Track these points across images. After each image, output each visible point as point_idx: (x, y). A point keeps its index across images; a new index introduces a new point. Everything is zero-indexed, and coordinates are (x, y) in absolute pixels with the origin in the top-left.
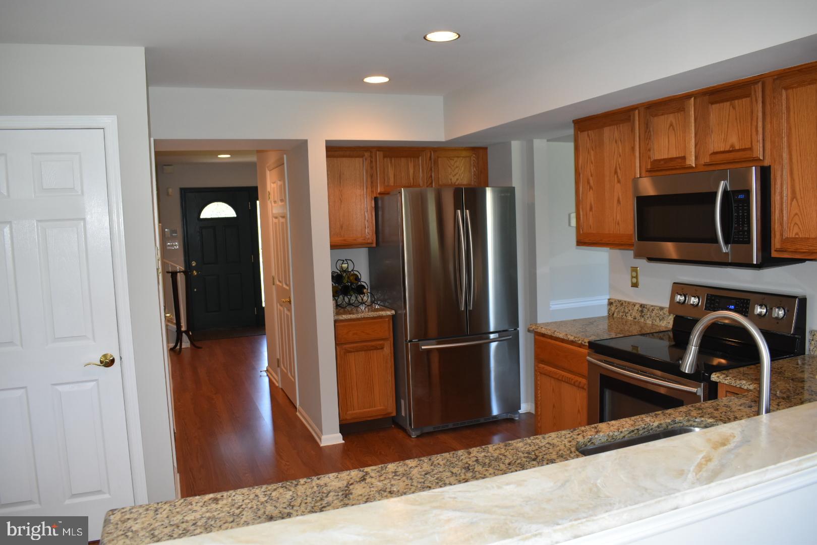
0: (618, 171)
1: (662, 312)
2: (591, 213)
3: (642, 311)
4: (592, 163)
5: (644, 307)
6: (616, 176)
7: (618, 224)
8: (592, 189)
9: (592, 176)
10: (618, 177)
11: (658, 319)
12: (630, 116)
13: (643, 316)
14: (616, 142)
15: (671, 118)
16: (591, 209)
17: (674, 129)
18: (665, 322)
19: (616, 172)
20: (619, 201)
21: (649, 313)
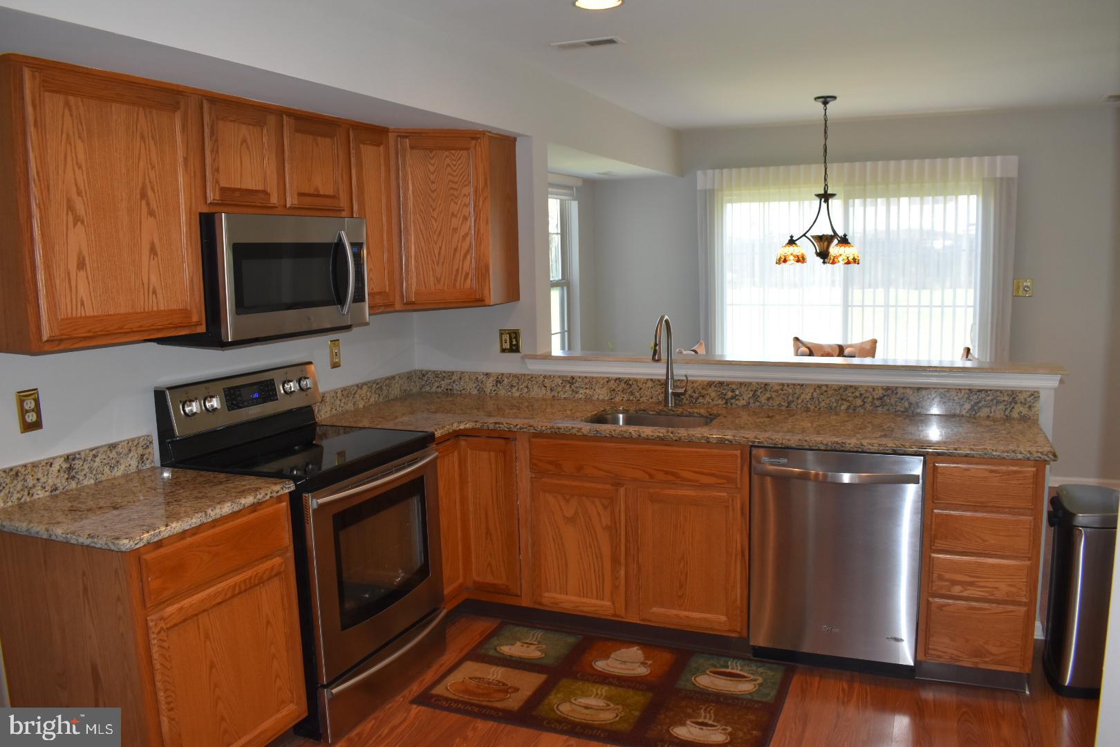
0: (150, 193)
1: (114, 452)
2: (82, 274)
3: (70, 468)
4: (80, 167)
5: (74, 459)
6: (144, 203)
7: (154, 292)
8: (83, 222)
9: (79, 193)
10: (148, 204)
11: (107, 469)
12: (178, 103)
13: (73, 478)
14: (142, 137)
15: (244, 131)
16: (81, 265)
17: (248, 148)
18: (122, 467)
19: (143, 195)
20: (153, 250)
21: (86, 467)
